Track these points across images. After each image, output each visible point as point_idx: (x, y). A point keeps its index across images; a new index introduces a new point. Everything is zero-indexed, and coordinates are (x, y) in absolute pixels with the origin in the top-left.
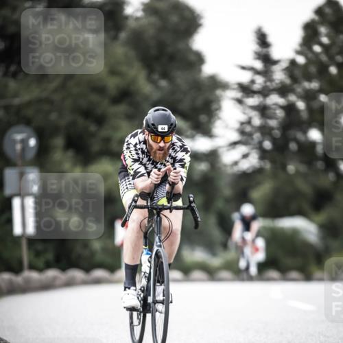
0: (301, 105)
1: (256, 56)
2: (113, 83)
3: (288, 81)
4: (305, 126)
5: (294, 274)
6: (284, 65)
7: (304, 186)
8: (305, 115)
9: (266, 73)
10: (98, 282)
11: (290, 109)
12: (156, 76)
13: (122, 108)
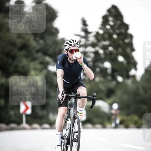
0: (101, 52)
1: (82, 30)
2: (19, 42)
3: (96, 41)
4: (103, 61)
5: (98, 126)
6: (94, 34)
7: (102, 87)
8: (103, 56)
9: (86, 37)
10: (12, 129)
11: (96, 53)
12: (38, 38)
13: (23, 52)
